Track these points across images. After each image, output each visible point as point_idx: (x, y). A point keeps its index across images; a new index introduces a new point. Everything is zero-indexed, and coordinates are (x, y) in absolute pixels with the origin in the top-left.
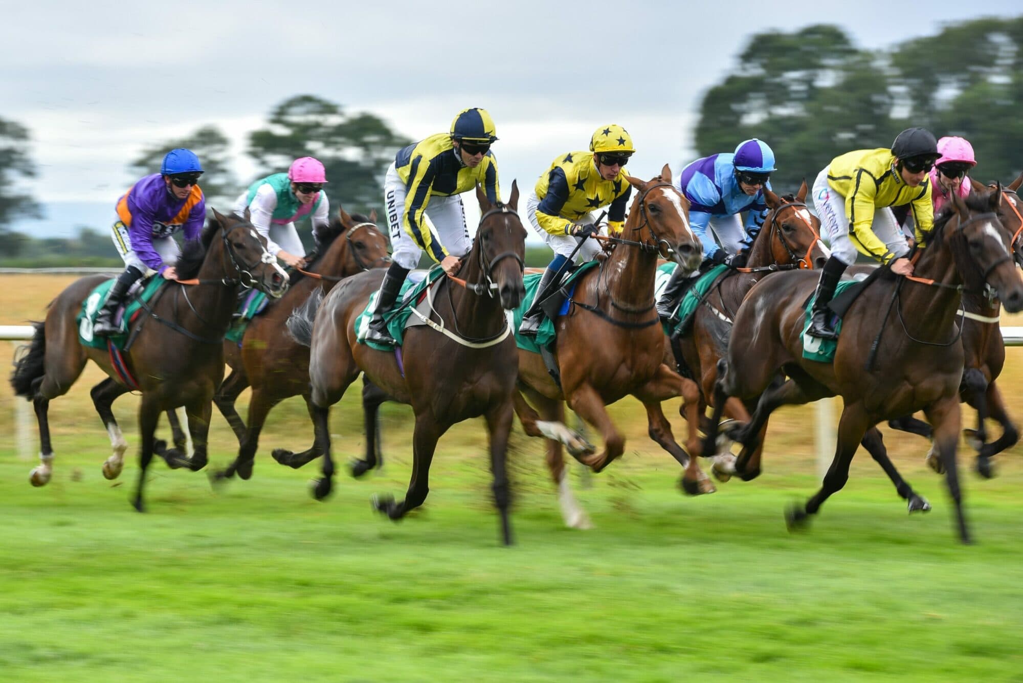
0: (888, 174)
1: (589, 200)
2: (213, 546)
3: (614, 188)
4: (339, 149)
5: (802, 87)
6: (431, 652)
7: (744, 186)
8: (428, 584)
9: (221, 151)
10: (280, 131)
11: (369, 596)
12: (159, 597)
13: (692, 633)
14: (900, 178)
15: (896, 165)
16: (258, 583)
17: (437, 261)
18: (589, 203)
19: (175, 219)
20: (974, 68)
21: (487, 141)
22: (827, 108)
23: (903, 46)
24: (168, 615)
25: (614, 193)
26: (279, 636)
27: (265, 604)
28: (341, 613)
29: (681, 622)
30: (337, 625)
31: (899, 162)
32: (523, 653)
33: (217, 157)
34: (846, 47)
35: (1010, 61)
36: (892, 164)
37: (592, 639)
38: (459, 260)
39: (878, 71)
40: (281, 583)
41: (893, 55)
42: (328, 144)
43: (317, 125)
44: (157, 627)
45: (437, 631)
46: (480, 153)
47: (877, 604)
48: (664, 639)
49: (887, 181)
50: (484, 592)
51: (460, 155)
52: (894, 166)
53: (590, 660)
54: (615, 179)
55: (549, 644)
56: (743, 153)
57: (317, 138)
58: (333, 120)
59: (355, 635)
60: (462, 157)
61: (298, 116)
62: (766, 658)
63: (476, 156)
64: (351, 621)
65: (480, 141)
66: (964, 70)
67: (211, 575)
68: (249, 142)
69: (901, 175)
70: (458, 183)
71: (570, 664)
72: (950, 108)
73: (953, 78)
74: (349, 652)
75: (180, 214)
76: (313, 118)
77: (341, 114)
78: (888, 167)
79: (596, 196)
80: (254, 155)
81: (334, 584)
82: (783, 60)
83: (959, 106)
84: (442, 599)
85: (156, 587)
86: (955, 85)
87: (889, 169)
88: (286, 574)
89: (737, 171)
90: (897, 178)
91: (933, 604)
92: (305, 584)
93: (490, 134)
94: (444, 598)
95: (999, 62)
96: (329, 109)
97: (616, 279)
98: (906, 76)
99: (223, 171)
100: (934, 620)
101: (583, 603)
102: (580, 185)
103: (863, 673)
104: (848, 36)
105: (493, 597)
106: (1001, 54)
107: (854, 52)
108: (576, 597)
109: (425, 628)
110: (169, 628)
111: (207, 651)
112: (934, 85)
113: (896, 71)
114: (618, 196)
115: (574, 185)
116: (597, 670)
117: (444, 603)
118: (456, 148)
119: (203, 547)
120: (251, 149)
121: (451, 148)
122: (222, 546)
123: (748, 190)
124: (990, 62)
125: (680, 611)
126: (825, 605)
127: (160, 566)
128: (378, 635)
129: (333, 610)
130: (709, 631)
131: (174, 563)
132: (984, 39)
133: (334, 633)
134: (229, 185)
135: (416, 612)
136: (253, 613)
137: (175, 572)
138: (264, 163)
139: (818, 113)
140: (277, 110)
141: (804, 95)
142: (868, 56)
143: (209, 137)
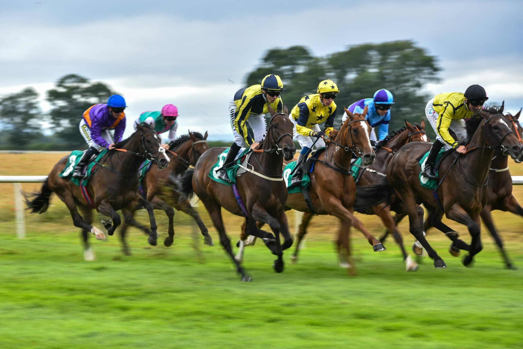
0: (462, 105)
1: (318, 117)
2: (30, 273)
3: (329, 111)
4: (87, 98)
5: (290, 73)
6: (128, 319)
7: (379, 111)
8: (126, 290)
9: (34, 98)
10: (61, 90)
11: (100, 295)
12: (6, 296)
13: (241, 310)
14: (467, 108)
15: (466, 102)
16: (50, 289)
17: (249, 145)
18: (318, 119)
19: (112, 126)
20: (362, 66)
21: (279, 91)
22: (300, 82)
23: (333, 55)
24: (10, 304)
25: (329, 113)
26: (60, 313)
27: (53, 299)
28: (88, 302)
29: (237, 305)
30: (86, 308)
31: (467, 101)
32: (167, 319)
33: (33, 101)
34: (307, 56)
35: (378, 63)
36: (464, 101)
37: (198, 313)
38: (259, 144)
39: (322, 66)
40: (61, 289)
41: (329, 59)
42: (83, 96)
43: (77, 88)
44: (4, 309)
45: (130, 310)
46: (276, 96)
47: (321, 297)
48: (228, 313)
49: (461, 108)
50: (151, 293)
51: (266, 97)
52: (465, 102)
53: (196, 322)
54: (329, 106)
55: (180, 315)
56: (378, 95)
57: (78, 93)
58: (85, 86)
59: (93, 312)
60: (267, 97)
61: (70, 84)
62: (273, 321)
63: (274, 97)
64: (91, 306)
65: (276, 91)
66: (358, 67)
67: (29, 286)
68: (48, 95)
69: (468, 107)
70: (263, 110)
71: (187, 324)
72: (353, 82)
73: (354, 69)
74: (92, 319)
75: (115, 124)
76: (75, 85)
77: (88, 83)
78: (462, 102)
79: (321, 114)
80: (50, 100)
81: (84, 290)
82: (281, 61)
83: (356, 81)
84: (132, 296)
85: (4, 291)
86: (355, 72)
87: (463, 103)
88: (63, 286)
89: (376, 104)
90: (466, 108)
91: (344, 297)
92: (72, 290)
93: (281, 87)
94: (133, 295)
95: (373, 63)
96: (83, 80)
97: (334, 153)
98: (335, 68)
99: (36, 108)
100: (344, 303)
101: (194, 298)
102: (314, 110)
103: (313, 327)
104: (308, 51)
105: (153, 295)
106: (373, 60)
107: (311, 58)
108: (190, 295)
109: (124, 309)
110: (11, 309)
111: (28, 320)
112: (345, 73)
113: (330, 66)
114: (331, 114)
115: (312, 110)
116: (200, 326)
117: (133, 298)
118: (264, 94)
119: (25, 274)
120: (48, 98)
121: (261, 93)
122: (34, 273)
123: (381, 113)
124: (369, 63)
125: (235, 300)
126: (297, 297)
127: (7, 282)
128: (103, 312)
129: (84, 301)
130: (248, 309)
131: (12, 280)
132: (366, 54)
133: (83, 311)
134: (38, 114)
135: (120, 302)
136: (48, 303)
137: (13, 285)
138: (54, 104)
139: (297, 84)
140: (59, 81)
141: (291, 76)
142: (317, 60)
143: (29, 93)
